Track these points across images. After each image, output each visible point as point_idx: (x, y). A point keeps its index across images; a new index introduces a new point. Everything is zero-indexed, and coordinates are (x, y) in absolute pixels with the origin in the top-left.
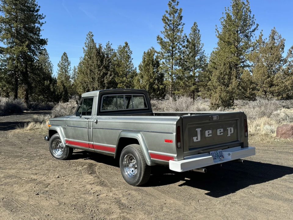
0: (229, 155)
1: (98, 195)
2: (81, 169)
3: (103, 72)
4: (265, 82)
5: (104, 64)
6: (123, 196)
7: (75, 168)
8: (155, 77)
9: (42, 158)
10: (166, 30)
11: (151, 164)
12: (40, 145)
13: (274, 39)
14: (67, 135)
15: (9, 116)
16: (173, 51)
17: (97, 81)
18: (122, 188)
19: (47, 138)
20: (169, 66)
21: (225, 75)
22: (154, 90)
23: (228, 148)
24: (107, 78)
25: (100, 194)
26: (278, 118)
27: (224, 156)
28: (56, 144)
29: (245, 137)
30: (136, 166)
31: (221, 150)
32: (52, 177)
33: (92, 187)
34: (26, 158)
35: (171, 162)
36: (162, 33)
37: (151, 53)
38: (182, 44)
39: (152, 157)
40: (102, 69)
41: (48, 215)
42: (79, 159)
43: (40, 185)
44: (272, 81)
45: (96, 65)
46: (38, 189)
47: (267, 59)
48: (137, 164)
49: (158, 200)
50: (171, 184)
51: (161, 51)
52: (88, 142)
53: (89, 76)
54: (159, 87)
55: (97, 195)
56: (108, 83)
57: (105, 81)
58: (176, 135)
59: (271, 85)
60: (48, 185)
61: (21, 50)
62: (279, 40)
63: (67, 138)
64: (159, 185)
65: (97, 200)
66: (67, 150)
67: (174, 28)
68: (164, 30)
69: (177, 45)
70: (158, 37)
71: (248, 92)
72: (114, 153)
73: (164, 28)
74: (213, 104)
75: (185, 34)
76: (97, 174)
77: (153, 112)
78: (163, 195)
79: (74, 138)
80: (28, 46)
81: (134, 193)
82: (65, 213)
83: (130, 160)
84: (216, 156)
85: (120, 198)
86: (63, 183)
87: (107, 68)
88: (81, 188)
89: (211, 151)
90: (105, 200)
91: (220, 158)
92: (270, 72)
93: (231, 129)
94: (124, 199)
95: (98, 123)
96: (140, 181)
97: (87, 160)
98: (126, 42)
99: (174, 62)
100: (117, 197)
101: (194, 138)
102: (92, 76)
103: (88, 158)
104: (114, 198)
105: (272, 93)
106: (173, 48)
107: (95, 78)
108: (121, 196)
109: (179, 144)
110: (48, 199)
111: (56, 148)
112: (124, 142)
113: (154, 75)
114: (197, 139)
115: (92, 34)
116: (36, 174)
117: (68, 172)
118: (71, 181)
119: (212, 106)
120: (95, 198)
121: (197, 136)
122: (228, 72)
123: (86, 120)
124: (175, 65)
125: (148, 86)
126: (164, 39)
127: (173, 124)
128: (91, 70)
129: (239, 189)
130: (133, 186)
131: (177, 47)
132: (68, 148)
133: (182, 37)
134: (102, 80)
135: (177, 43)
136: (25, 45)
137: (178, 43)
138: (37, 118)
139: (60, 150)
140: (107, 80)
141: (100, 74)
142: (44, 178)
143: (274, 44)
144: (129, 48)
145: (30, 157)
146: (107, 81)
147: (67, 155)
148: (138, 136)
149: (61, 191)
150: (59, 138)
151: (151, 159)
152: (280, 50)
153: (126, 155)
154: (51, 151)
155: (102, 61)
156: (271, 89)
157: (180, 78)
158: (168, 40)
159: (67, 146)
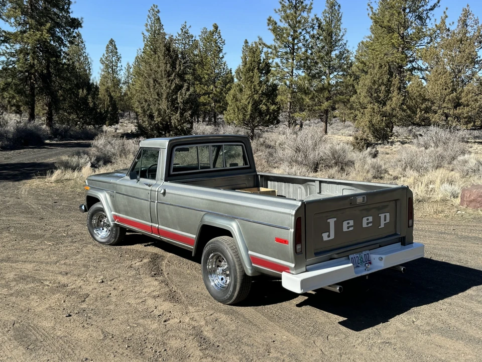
0: (381, 260)
1: (165, 321)
2: (139, 266)
3: (176, 84)
4: (446, 100)
5: (177, 70)
6: (207, 323)
7: (128, 263)
8: (262, 91)
9: (76, 240)
10: (283, 7)
11: (252, 273)
12: (72, 213)
13: (467, 25)
14: (116, 207)
15: (22, 151)
16: (293, 45)
17: (165, 98)
18: (205, 306)
19: (83, 207)
20: (286, 70)
21: (380, 86)
22: (261, 113)
23: (380, 246)
24: (181, 94)
25: (169, 319)
26: (465, 168)
27: (373, 261)
28: (98, 219)
29: (409, 227)
30: (228, 272)
31: (368, 252)
32: (91, 280)
33: (156, 304)
34: (50, 241)
35: (284, 275)
36: (277, 12)
37: (256, 50)
38: (309, 33)
39: (254, 263)
40: (174, 79)
41: (87, 359)
42: (136, 244)
43: (73, 297)
44: (459, 99)
45: (163, 72)
46: (69, 305)
47: (452, 59)
48: (229, 269)
49: (263, 333)
50: (284, 302)
51: (273, 43)
52: (151, 224)
53: (151, 90)
54: (268, 109)
55: (164, 319)
56: (183, 103)
57: (179, 100)
58: (294, 232)
59: (457, 105)
60: (85, 297)
61: (40, 37)
62: (475, 27)
63: (116, 212)
64: (264, 304)
65: (164, 331)
66: (117, 230)
67: (296, 4)
68: (280, 7)
69: (301, 33)
70: (269, 20)
71: (418, 116)
72: (192, 247)
73: (280, 3)
74: (358, 139)
75: (315, 16)
76: (164, 277)
77: (258, 173)
78: (271, 323)
79: (127, 214)
80: (51, 31)
81: (223, 317)
82: (113, 356)
83: (218, 261)
84: (359, 262)
85: (201, 327)
86: (110, 294)
87: (181, 76)
88: (138, 305)
89: (351, 254)
90: (178, 331)
91: (365, 265)
92: (456, 83)
93: (385, 216)
94: (207, 329)
95: (167, 195)
96: (234, 298)
97: (148, 247)
98: (215, 24)
99: (295, 63)
100: (196, 325)
101: (323, 235)
102: (157, 91)
103: (149, 243)
104: (191, 327)
105: (458, 118)
106: (294, 40)
107: (162, 94)
108: (203, 323)
109: (299, 247)
110: (86, 326)
111: (98, 226)
112: (208, 232)
113: (262, 88)
114: (329, 236)
115: (158, 8)
116: (67, 274)
117: (118, 271)
118: (122, 291)
119: (356, 143)
120: (161, 326)
121: (329, 232)
122: (385, 80)
123: (147, 187)
124: (297, 69)
125: (250, 107)
126: (279, 23)
127: (290, 214)
128: (155, 80)
129: (395, 316)
130: (222, 304)
131: (302, 37)
132: (119, 228)
133: (310, 20)
134: (174, 97)
135: (300, 30)
136: (45, 29)
137: (303, 30)
138: (67, 160)
139: (105, 229)
140: (183, 97)
141: (170, 87)
142: (79, 282)
143: (465, 33)
144: (220, 35)
145: (57, 239)
146: (182, 99)
147: (117, 239)
148: (232, 227)
149: (106, 311)
150: (102, 210)
151: (253, 265)
152: (476, 44)
153: (212, 253)
154: (91, 230)
155: (173, 66)
156: (455, 112)
157: (305, 91)
158: (286, 25)
159: (116, 225)
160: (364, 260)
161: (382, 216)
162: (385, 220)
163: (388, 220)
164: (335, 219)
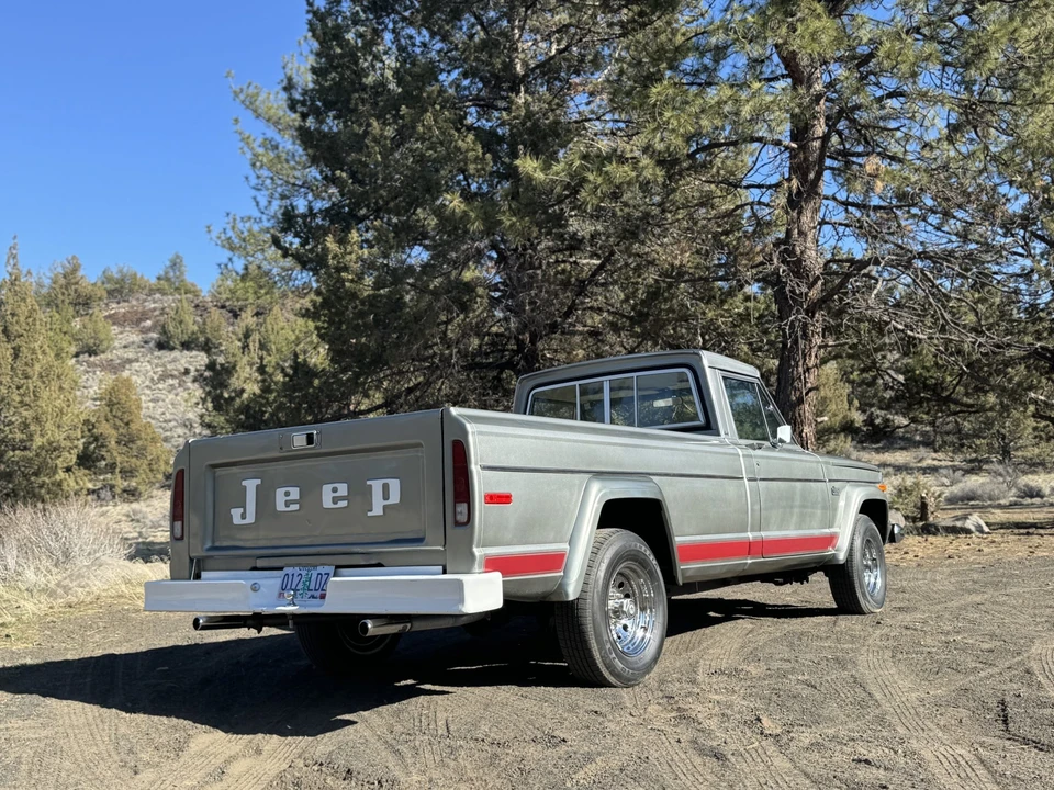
29: (457, 523)
89: (289, 566)
114: (243, 516)
121: (244, 505)
160: (312, 587)
161: (377, 486)
162: (386, 497)
163: (395, 498)
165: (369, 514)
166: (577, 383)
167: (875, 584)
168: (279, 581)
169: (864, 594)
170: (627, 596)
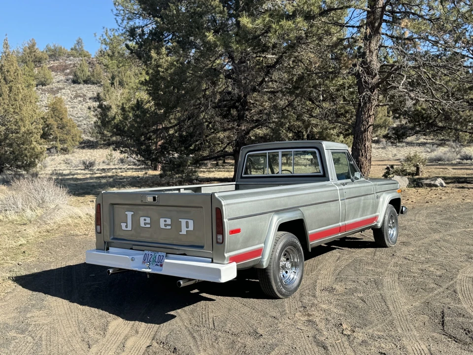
84: (151, 260)
93: (187, 223)
101: (122, 224)
114: (126, 227)
121: (127, 223)
160: (157, 261)
161: (183, 222)
162: (187, 227)
163: (191, 228)
164: (133, 213)
165: (180, 233)
166: (267, 152)
167: (393, 234)
168: (143, 256)
169: (388, 240)
170: (287, 259)
